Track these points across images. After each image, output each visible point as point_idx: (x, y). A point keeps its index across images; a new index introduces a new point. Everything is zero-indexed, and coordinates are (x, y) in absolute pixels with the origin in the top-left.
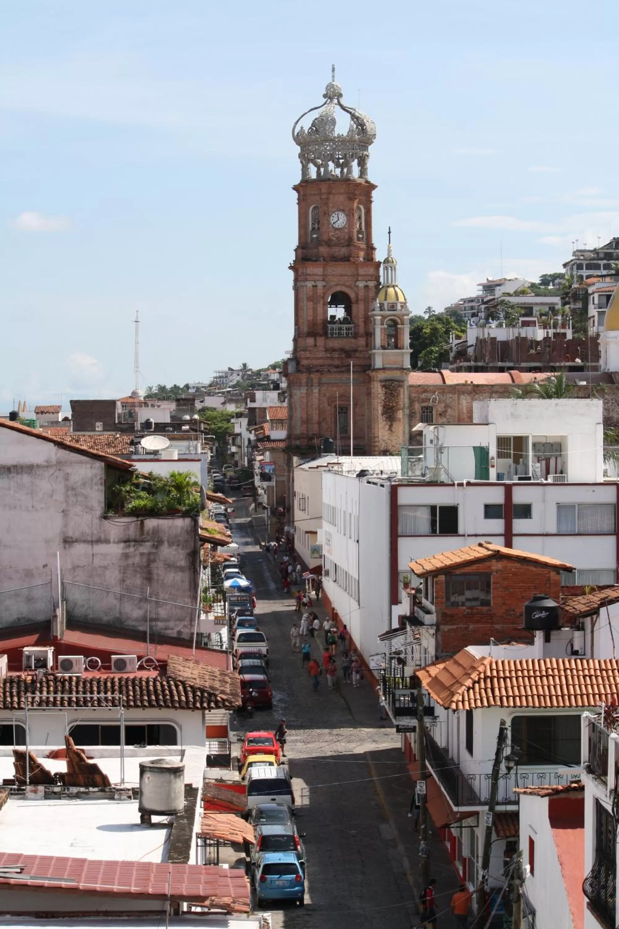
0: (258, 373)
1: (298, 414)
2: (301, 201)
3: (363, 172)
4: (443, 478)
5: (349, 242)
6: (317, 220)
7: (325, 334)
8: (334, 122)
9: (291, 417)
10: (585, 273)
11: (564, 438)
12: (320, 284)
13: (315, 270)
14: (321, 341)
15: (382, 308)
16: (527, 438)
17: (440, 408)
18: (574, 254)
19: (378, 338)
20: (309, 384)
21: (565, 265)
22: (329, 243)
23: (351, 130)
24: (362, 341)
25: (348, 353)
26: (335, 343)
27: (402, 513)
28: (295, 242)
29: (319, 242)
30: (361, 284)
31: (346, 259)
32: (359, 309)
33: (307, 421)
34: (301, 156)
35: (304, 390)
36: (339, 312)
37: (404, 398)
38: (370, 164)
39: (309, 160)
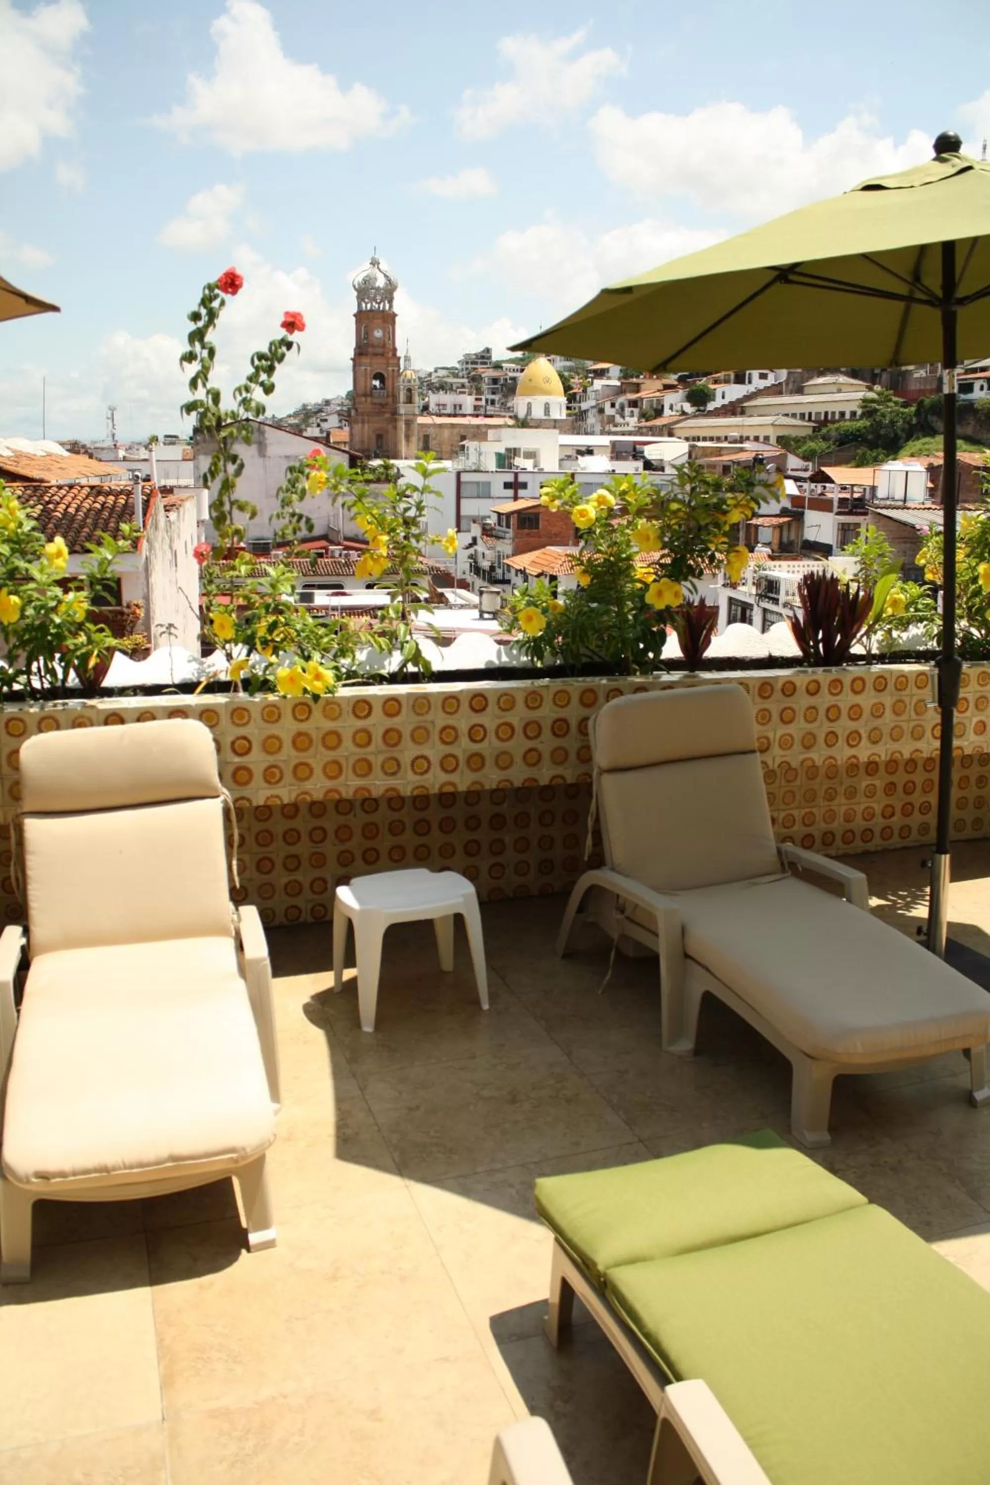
0: (281, 420)
1: (357, 439)
2: (358, 322)
3: (391, 307)
4: (482, 468)
5: (384, 346)
6: (366, 333)
7: (371, 395)
8: (376, 279)
9: (351, 440)
10: (470, 366)
11: (538, 449)
12: (369, 368)
13: (365, 360)
14: (369, 399)
15: (404, 381)
16: (520, 449)
17: (434, 436)
18: (464, 356)
19: (402, 397)
20: (363, 422)
21: (459, 362)
22: (373, 346)
23: (386, 284)
24: (390, 400)
25: (383, 405)
26: (376, 401)
27: (463, 487)
28: (354, 345)
29: (368, 345)
30: (390, 369)
31: (382, 355)
32: (389, 383)
33: (362, 442)
34: (358, 297)
35: (360, 425)
36: (377, 383)
37: (415, 429)
38: (395, 303)
39: (363, 300)
